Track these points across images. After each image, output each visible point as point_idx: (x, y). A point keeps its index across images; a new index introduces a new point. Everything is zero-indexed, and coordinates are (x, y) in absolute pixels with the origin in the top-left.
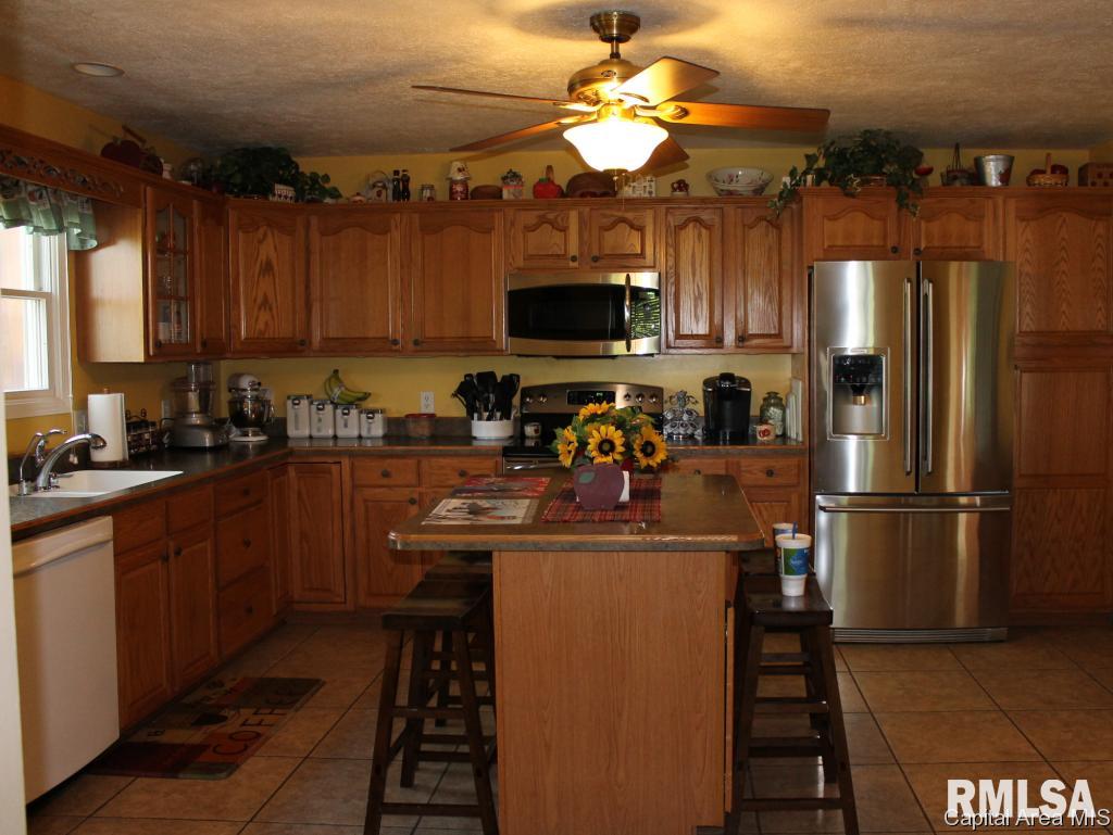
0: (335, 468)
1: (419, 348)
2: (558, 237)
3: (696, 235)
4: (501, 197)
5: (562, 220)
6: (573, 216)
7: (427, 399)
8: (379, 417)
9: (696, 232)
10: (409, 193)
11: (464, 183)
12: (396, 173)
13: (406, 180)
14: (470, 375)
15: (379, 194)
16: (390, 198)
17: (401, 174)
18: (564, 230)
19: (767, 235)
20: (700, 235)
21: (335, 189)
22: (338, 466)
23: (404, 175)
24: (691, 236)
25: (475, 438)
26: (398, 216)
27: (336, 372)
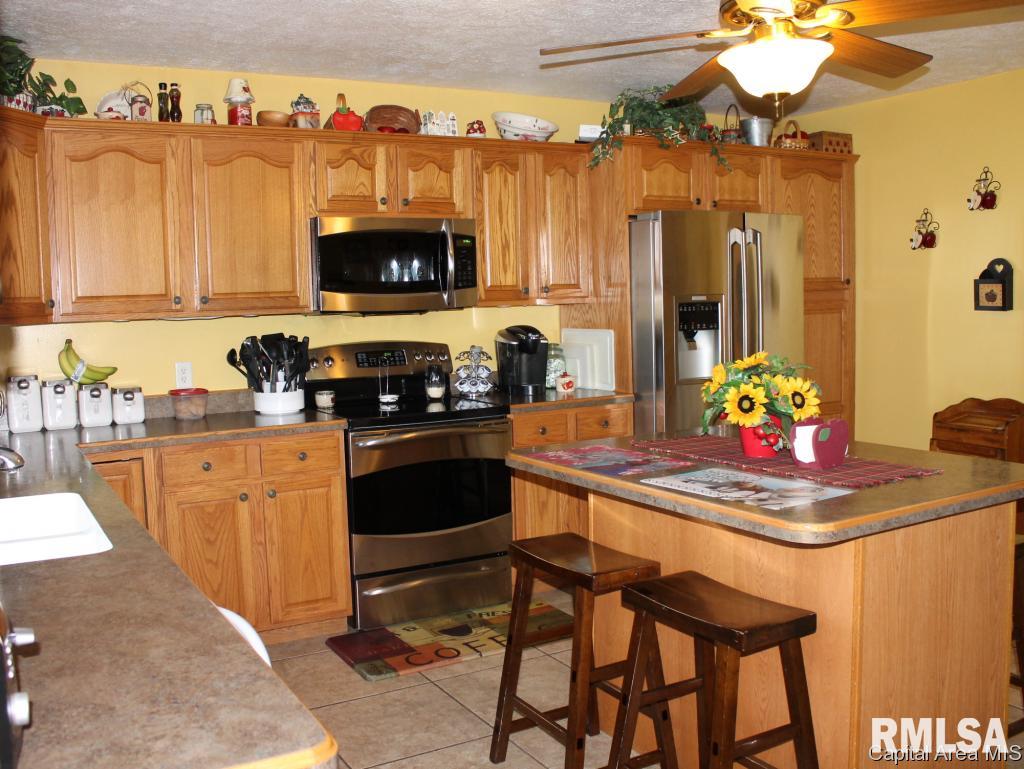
0: (135, 467)
1: (206, 306)
2: (364, 176)
3: (503, 179)
4: (295, 125)
5: (369, 157)
6: (381, 153)
7: (183, 371)
8: (138, 396)
9: (503, 175)
10: (180, 114)
11: (247, 104)
12: (163, 86)
13: (176, 97)
14: (253, 339)
15: (142, 112)
16: (155, 118)
17: (169, 88)
18: (371, 168)
19: (565, 184)
20: (506, 181)
21: (79, 101)
22: (139, 463)
23: (172, 91)
24: (498, 179)
25: (258, 413)
26: (173, 141)
27: (69, 342)
